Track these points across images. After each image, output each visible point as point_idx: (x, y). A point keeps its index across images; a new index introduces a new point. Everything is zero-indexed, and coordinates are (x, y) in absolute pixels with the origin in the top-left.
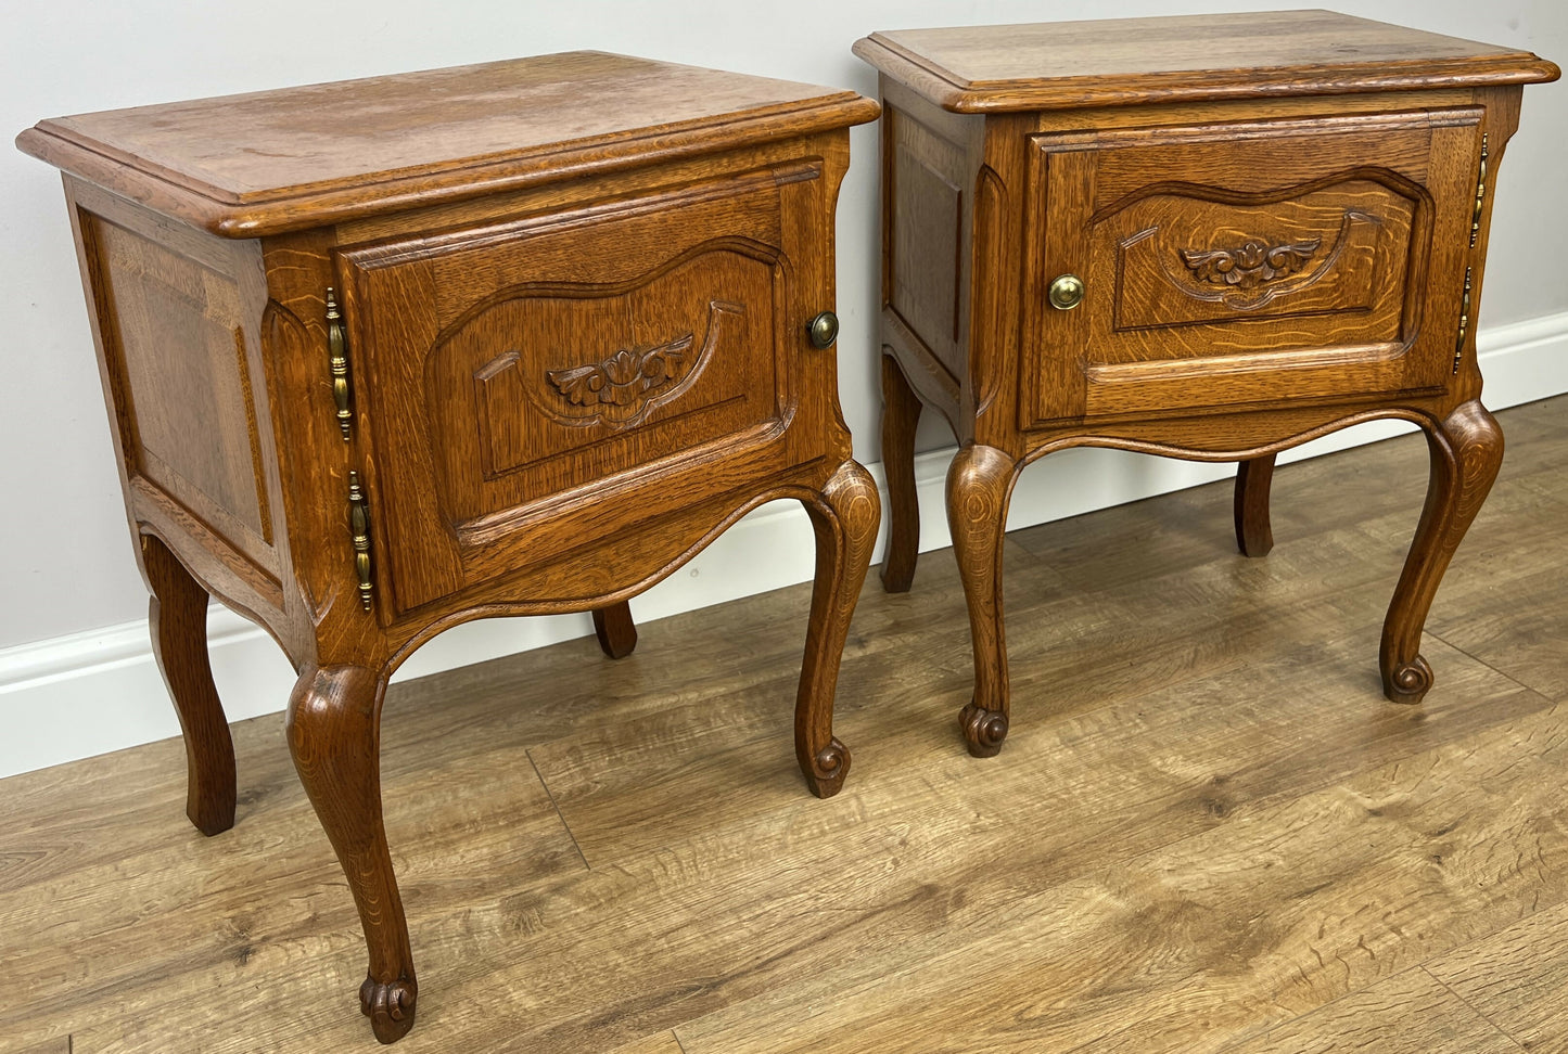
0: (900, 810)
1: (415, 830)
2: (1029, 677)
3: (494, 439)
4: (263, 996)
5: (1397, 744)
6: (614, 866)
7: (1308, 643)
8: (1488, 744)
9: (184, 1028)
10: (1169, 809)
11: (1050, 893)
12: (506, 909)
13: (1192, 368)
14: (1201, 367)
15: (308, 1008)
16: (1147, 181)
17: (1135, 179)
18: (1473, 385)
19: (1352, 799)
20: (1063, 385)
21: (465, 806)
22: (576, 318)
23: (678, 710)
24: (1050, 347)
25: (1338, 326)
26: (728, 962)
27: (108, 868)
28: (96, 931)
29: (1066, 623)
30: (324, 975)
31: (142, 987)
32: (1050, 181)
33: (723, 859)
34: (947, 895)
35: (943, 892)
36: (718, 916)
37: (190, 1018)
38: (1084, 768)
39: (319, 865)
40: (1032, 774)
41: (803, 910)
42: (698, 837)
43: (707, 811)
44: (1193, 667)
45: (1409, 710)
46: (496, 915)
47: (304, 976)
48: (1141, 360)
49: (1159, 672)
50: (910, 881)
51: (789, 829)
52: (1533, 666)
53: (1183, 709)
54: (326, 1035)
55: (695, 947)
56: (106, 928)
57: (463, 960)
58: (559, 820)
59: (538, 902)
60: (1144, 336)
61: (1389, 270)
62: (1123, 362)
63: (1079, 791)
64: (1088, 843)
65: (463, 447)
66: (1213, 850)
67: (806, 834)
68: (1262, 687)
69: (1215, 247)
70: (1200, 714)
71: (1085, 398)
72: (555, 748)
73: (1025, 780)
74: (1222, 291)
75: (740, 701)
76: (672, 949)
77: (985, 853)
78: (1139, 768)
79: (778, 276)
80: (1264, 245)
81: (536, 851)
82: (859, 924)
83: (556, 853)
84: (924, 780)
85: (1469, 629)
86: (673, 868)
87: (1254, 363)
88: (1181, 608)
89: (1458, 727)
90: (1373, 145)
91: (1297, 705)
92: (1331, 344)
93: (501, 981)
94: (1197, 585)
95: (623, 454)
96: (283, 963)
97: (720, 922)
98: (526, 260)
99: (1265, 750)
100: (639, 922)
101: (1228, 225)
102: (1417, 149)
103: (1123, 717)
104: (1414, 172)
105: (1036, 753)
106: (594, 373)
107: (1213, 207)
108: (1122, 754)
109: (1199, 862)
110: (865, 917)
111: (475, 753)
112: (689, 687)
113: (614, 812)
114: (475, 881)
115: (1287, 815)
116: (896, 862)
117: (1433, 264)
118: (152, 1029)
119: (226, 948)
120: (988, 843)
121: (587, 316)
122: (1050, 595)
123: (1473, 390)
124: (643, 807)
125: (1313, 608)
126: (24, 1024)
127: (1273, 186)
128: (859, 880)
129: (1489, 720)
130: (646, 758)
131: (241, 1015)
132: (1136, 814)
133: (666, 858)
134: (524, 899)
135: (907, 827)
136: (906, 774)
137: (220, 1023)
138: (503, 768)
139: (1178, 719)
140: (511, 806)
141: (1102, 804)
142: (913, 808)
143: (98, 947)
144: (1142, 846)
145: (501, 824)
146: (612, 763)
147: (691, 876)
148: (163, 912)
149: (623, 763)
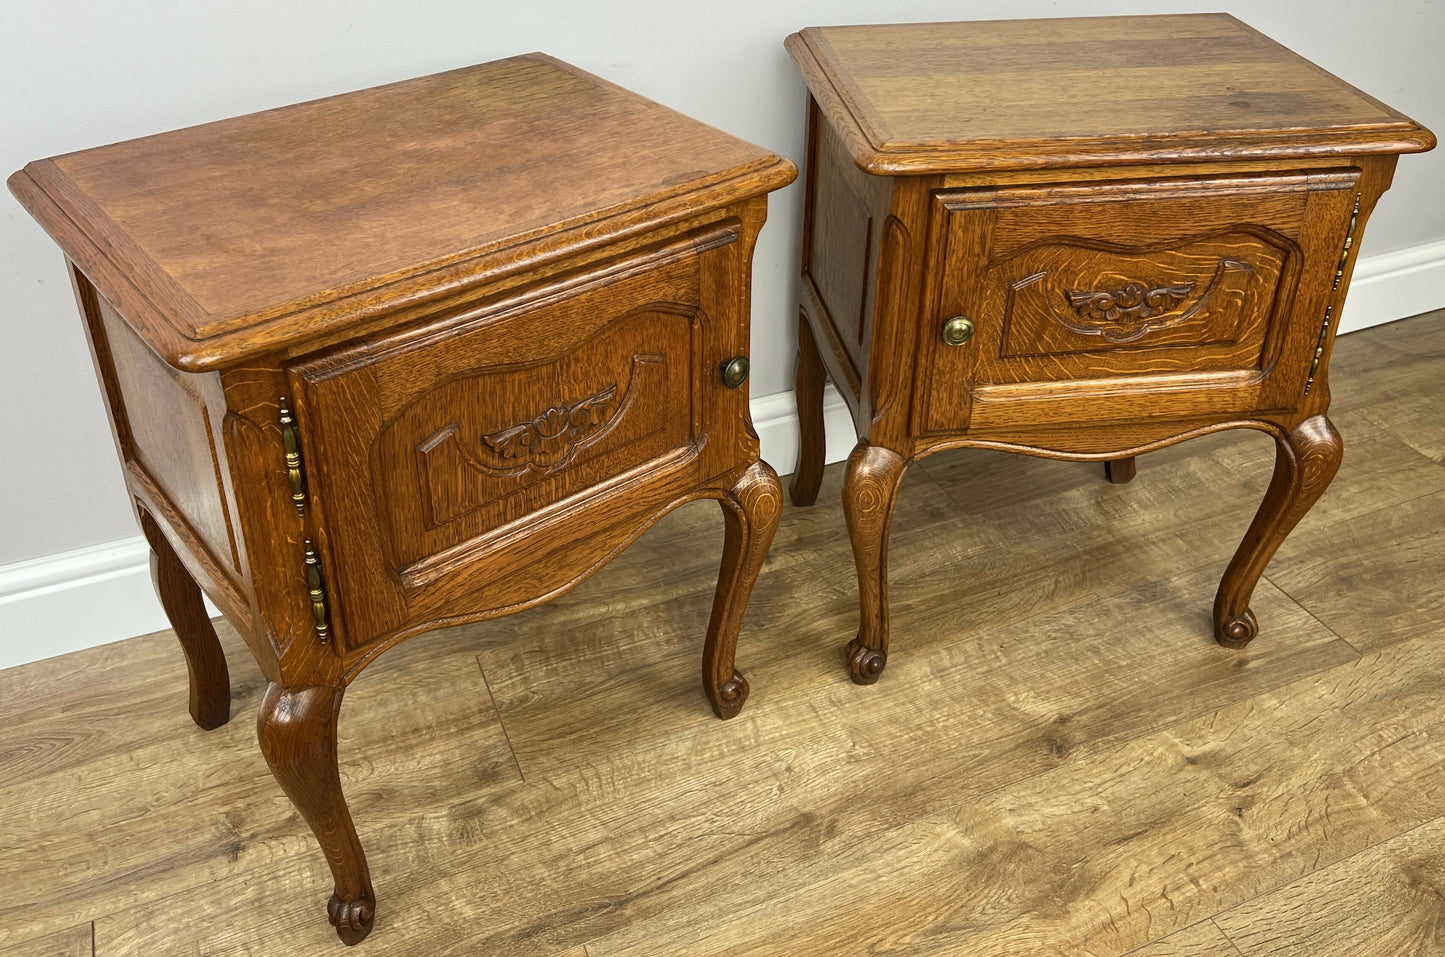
0: (788, 736)
1: (380, 733)
2: (910, 602)
3: (434, 498)
4: (250, 893)
5: (1219, 691)
7: (1155, 579)
8: (1297, 695)
9: (186, 920)
10: (1015, 749)
11: (908, 828)
12: (453, 818)
13: (1068, 390)
14: (1077, 389)
15: (286, 906)
16: (1039, 235)
17: (1029, 233)
18: (1322, 402)
19: (1174, 745)
20: (950, 403)
21: (423, 711)
22: (509, 386)
23: (605, 621)
24: (941, 373)
25: (1204, 356)
26: (635, 881)
27: (125, 757)
28: (114, 820)
29: (947, 547)
30: (301, 874)
31: (152, 878)
32: (950, 235)
33: (636, 777)
34: (821, 824)
35: (819, 821)
36: (629, 834)
37: (190, 911)
38: (948, 700)
40: (903, 704)
41: (700, 832)
42: (616, 753)
43: (625, 727)
44: (1052, 600)
45: (1233, 654)
46: (444, 822)
47: (284, 875)
48: (1023, 381)
49: (1022, 602)
50: (792, 808)
51: (693, 750)
52: (1347, 615)
53: (1039, 644)
54: (301, 934)
55: (608, 864)
56: (122, 818)
57: (415, 866)
58: (501, 730)
59: (480, 812)
60: (1028, 362)
61: (1256, 309)
62: (1007, 383)
63: (941, 724)
64: (944, 778)
65: (407, 507)
66: (1050, 791)
67: (707, 755)
68: (1110, 623)
69: (1098, 288)
70: (1053, 649)
71: (970, 413)
72: (501, 655)
73: (897, 709)
74: (1101, 326)
75: (661, 614)
76: (589, 865)
77: (857, 783)
78: (995, 703)
79: (696, 327)
80: (1143, 286)
81: (481, 760)
82: (747, 849)
83: (497, 763)
84: (811, 706)
85: (1297, 572)
86: (594, 783)
87: (1124, 386)
88: (1049, 536)
89: (1274, 675)
90: (1252, 205)
91: (1137, 643)
92: (1196, 370)
93: (446, 889)
94: (1064, 510)
95: (551, 491)
96: (268, 861)
97: (630, 841)
98: (462, 353)
99: (1106, 691)
100: (563, 837)
101: (1112, 270)
102: (1293, 209)
103: (986, 648)
104: (1288, 229)
105: (910, 682)
106: (525, 431)
107: (1099, 255)
108: (982, 687)
109: (1037, 803)
110: (751, 843)
111: (433, 657)
112: (619, 597)
113: (547, 724)
114: (429, 787)
115: (1116, 759)
116: (781, 789)
117: (1297, 307)
118: (159, 920)
119: (221, 843)
120: (860, 772)
121: (520, 384)
122: (936, 515)
123: (1320, 407)
124: (571, 720)
125: (1163, 541)
126: (56, 909)
127: (1155, 241)
128: (749, 805)
129: (1300, 670)
130: (577, 670)
131: (232, 910)
132: (987, 751)
133: (588, 773)
134: (469, 807)
135: (794, 753)
136: (796, 697)
137: (215, 917)
138: (456, 674)
139: (1034, 653)
140: (461, 713)
141: (960, 739)
142: (800, 733)
143: (116, 836)
144: (990, 784)
145: (452, 731)
146: (549, 673)
147: (609, 793)
148: (170, 804)
149: (558, 674)
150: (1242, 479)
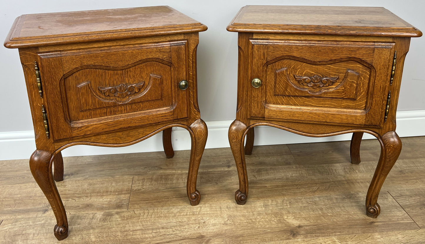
0: (209, 214)
1: (98, 191)
3: (82, 102)
4: (43, 222)
5: (360, 229)
6: (133, 211)
7: (353, 193)
8: (389, 236)
9: (24, 225)
10: (280, 231)
12: (104, 215)
13: (297, 109)
14: (300, 109)
15: (49, 227)
16: (282, 55)
17: (279, 54)
18: (393, 127)
19: (335, 242)
20: (258, 108)
21: (112, 187)
22: (107, 74)
23: (173, 174)
24: (254, 97)
25: (345, 103)
28: (22, 198)
29: (287, 173)
31: (22, 213)
32: (253, 52)
33: (159, 215)
34: (206, 239)
35: (205, 238)
36: (148, 230)
37: (26, 223)
38: (264, 214)
39: (73, 194)
40: (249, 212)
41: (168, 233)
42: (157, 208)
43: (163, 202)
44: (314, 192)
45: (372, 219)
46: (101, 215)
48: (283, 104)
49: (304, 192)
50: (200, 233)
51: (179, 212)
52: (421, 215)
53: (303, 204)
54: (48, 235)
55: (138, 236)
56: (24, 198)
57: (87, 225)
58: (129, 196)
59: (112, 215)
60: (283, 98)
61: (362, 89)
62: (277, 104)
63: (258, 220)
64: (251, 235)
65: (74, 103)
67: (182, 214)
68: (331, 202)
69: (305, 75)
70: (307, 206)
71: (265, 112)
72: (140, 178)
73: (247, 213)
74: (307, 88)
76: (132, 235)
77: (223, 231)
78: (279, 217)
79: (172, 69)
80: (320, 76)
81: (119, 202)
82: (180, 241)
83: (123, 204)
84: (220, 207)
85: (407, 199)
86: (146, 214)
87: (316, 110)
88: (323, 175)
89: (383, 228)
90: (355, 51)
91: (338, 210)
92: (342, 108)
93: (91, 232)
94: (332, 169)
95: (122, 110)
96: (52, 215)
98: (89, 59)
99: (319, 221)
100: (130, 226)
101: (309, 69)
102: (370, 53)
103: (285, 202)
104: (368, 60)
105: (255, 207)
106: (112, 89)
107: (304, 64)
108: (278, 212)
110: (182, 239)
111: (122, 175)
112: (180, 169)
113: (142, 197)
114: (102, 206)
115: (312, 241)
116: (199, 227)
117: (375, 89)
118: (17, 223)
119: (43, 209)
120: (226, 228)
121: (111, 74)
122: (288, 164)
123: (393, 128)
124: (149, 197)
125: (362, 182)
127: (321, 60)
128: (187, 229)
129: (395, 229)
130: (158, 185)
131: (36, 225)
132: (269, 230)
133: (146, 211)
134: (109, 213)
135: (208, 218)
136: (217, 204)
137: (31, 226)
138: (126, 180)
139: (300, 206)
140: (121, 190)
141: (263, 225)
142: (213, 214)
143: (20, 201)
144: (265, 240)
145: (116, 194)
146: (150, 185)
147: (149, 218)
148: (37, 197)
149: (152, 185)
150: (400, 170)
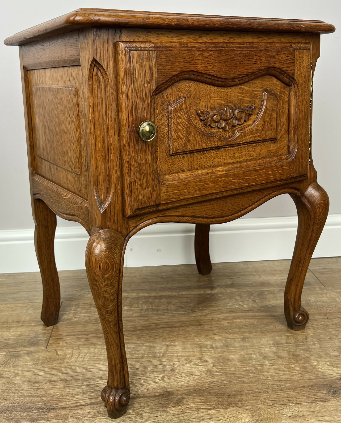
0: (181, 356)
1: (4, 320)
6: (55, 350)
10: (308, 386)
11: (222, 411)
21: (26, 316)
26: (63, 401)
33: (96, 357)
34: (175, 398)
35: (174, 397)
36: (76, 380)
38: (276, 357)
40: (250, 354)
50: (164, 387)
55: (56, 390)
58: (52, 328)
59: (18, 356)
63: (267, 367)
64: (257, 392)
66: (320, 412)
67: (135, 356)
72: (73, 303)
73: (246, 356)
75: (150, 300)
76: (48, 389)
77: (205, 384)
78: (304, 363)
81: (35, 337)
83: (40, 340)
84: (200, 346)
86: (75, 356)
97: (74, 383)
100: (45, 374)
105: (259, 346)
108: (299, 355)
109: (308, 416)
113: (72, 330)
114: (6, 343)
116: (163, 378)
120: (210, 379)
124: (84, 330)
132: (289, 385)
133: (76, 351)
134: (16, 353)
135: (179, 363)
136: (195, 342)
139: (337, 345)
141: (275, 376)
142: (187, 356)
144: (283, 401)
145: (32, 324)
147: (79, 361)
149: (90, 313)
